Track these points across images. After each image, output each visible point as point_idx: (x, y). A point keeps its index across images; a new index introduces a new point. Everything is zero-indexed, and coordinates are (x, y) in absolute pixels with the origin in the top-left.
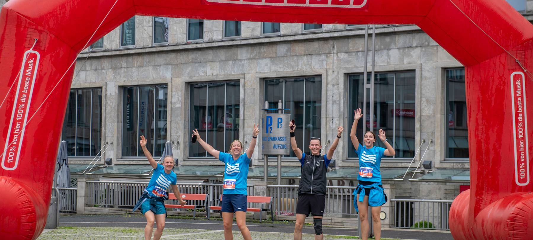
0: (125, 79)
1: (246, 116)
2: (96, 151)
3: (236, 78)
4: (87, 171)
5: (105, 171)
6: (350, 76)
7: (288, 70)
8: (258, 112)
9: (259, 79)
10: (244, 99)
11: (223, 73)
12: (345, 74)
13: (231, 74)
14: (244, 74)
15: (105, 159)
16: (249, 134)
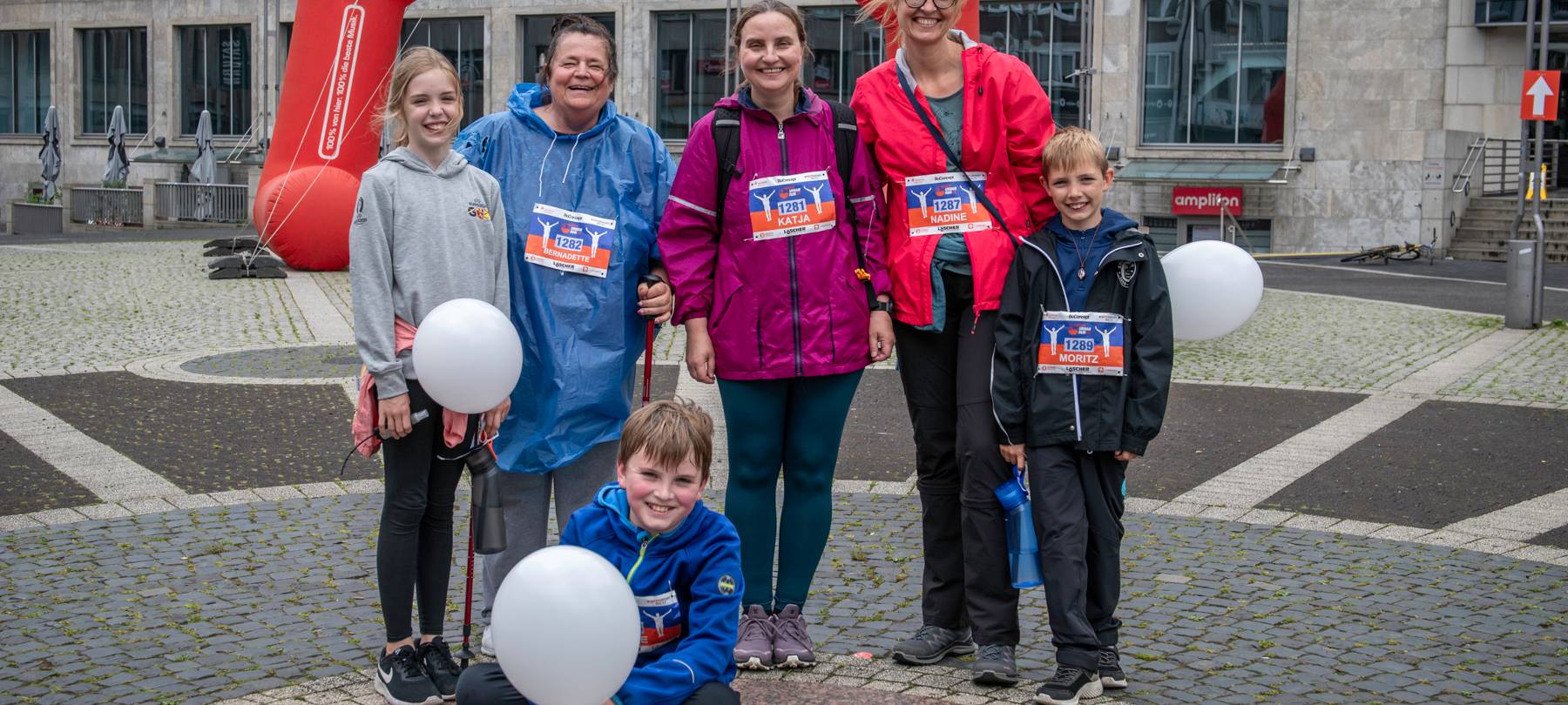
0: (289, 11)
1: (493, 74)
2: (242, 126)
3: (477, 14)
4: (232, 158)
5: (258, 158)
6: (659, 16)
7: (562, 4)
8: (513, 68)
9: (514, 17)
10: (491, 48)
11: (456, 5)
12: (653, 13)
13: (469, 9)
14: (491, 8)
15: (257, 138)
16: (499, 102)
